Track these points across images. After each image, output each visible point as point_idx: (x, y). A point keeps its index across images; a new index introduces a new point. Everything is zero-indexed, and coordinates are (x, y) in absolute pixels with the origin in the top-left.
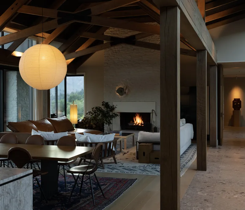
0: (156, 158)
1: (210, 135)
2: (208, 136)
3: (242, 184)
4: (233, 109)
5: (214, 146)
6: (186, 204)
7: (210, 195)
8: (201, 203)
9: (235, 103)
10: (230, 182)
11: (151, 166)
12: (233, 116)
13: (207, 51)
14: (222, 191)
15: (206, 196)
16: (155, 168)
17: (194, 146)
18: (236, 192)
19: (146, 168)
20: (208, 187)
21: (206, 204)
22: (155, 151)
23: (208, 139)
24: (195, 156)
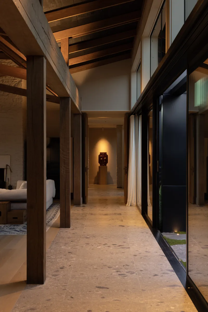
0: (14, 218)
1: (73, 193)
2: (72, 194)
3: (106, 237)
4: (99, 165)
5: (78, 204)
6: (50, 257)
7: (74, 248)
8: (65, 255)
9: (101, 157)
10: (94, 236)
11: (8, 226)
12: (99, 173)
13: (71, 98)
14: (86, 244)
15: (70, 249)
16: (13, 228)
17: (56, 206)
18: (100, 244)
19: (3, 228)
20: (72, 241)
21: (70, 256)
22: (12, 210)
23: (72, 198)
24: (58, 214)
